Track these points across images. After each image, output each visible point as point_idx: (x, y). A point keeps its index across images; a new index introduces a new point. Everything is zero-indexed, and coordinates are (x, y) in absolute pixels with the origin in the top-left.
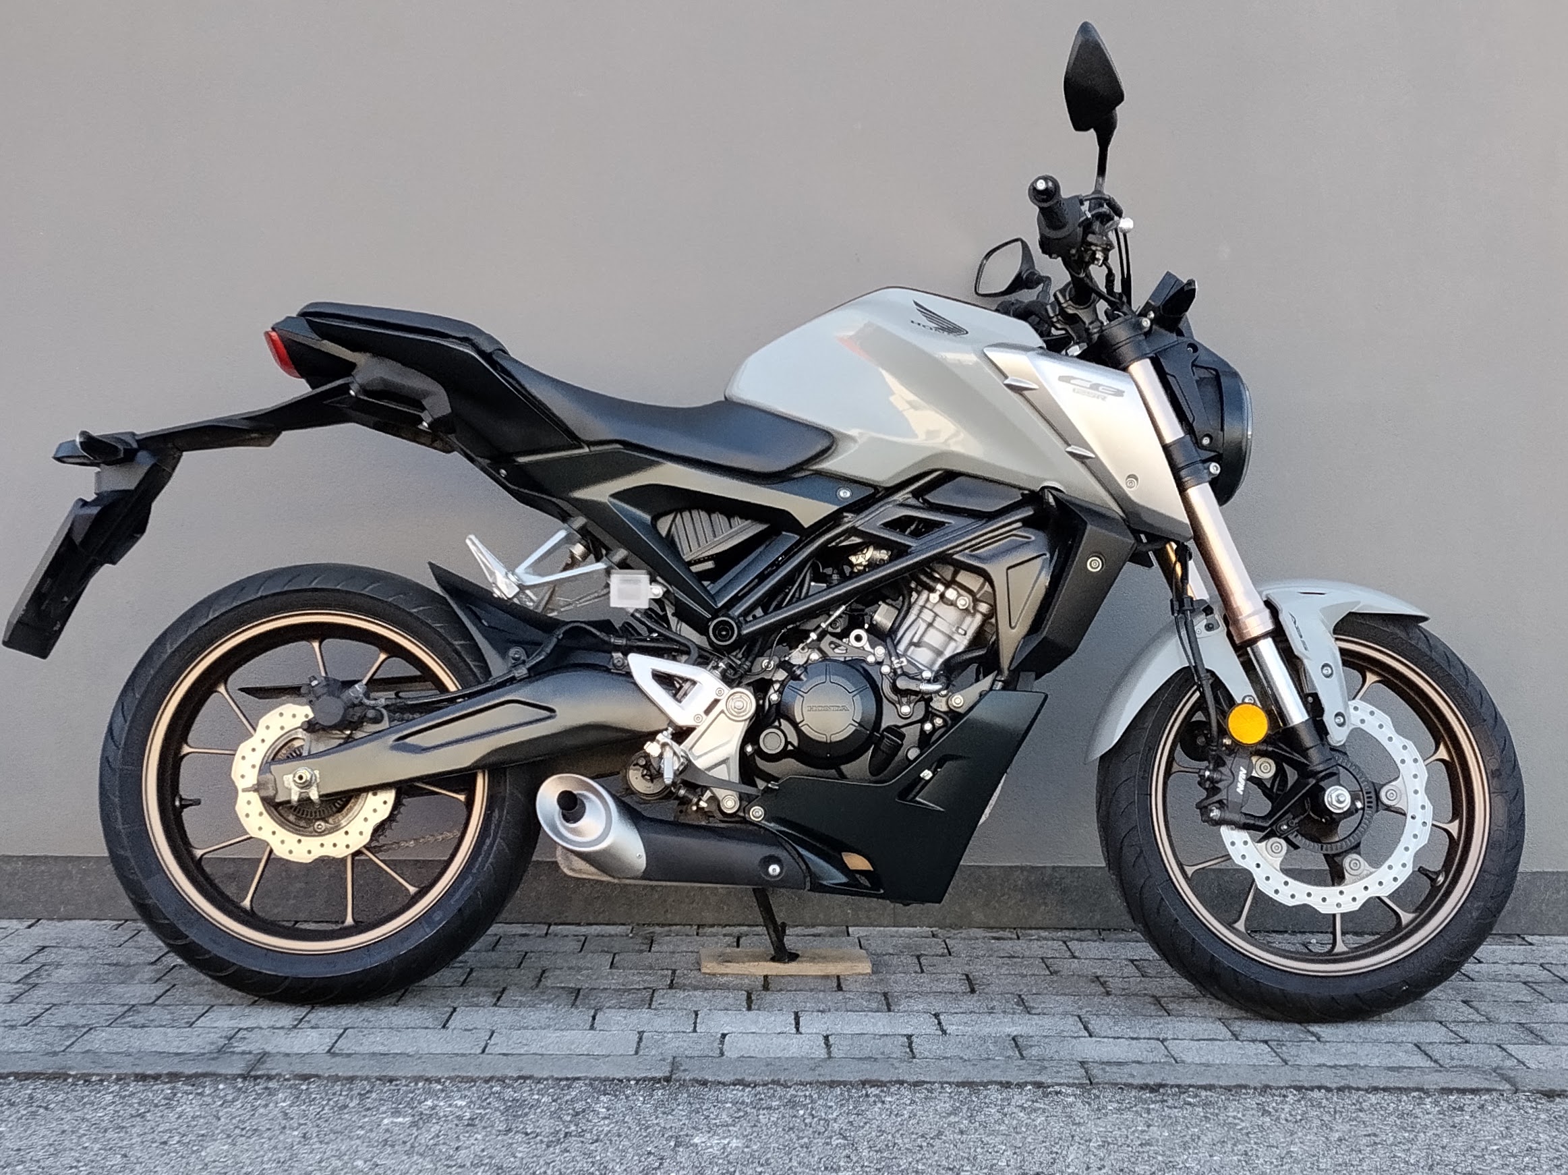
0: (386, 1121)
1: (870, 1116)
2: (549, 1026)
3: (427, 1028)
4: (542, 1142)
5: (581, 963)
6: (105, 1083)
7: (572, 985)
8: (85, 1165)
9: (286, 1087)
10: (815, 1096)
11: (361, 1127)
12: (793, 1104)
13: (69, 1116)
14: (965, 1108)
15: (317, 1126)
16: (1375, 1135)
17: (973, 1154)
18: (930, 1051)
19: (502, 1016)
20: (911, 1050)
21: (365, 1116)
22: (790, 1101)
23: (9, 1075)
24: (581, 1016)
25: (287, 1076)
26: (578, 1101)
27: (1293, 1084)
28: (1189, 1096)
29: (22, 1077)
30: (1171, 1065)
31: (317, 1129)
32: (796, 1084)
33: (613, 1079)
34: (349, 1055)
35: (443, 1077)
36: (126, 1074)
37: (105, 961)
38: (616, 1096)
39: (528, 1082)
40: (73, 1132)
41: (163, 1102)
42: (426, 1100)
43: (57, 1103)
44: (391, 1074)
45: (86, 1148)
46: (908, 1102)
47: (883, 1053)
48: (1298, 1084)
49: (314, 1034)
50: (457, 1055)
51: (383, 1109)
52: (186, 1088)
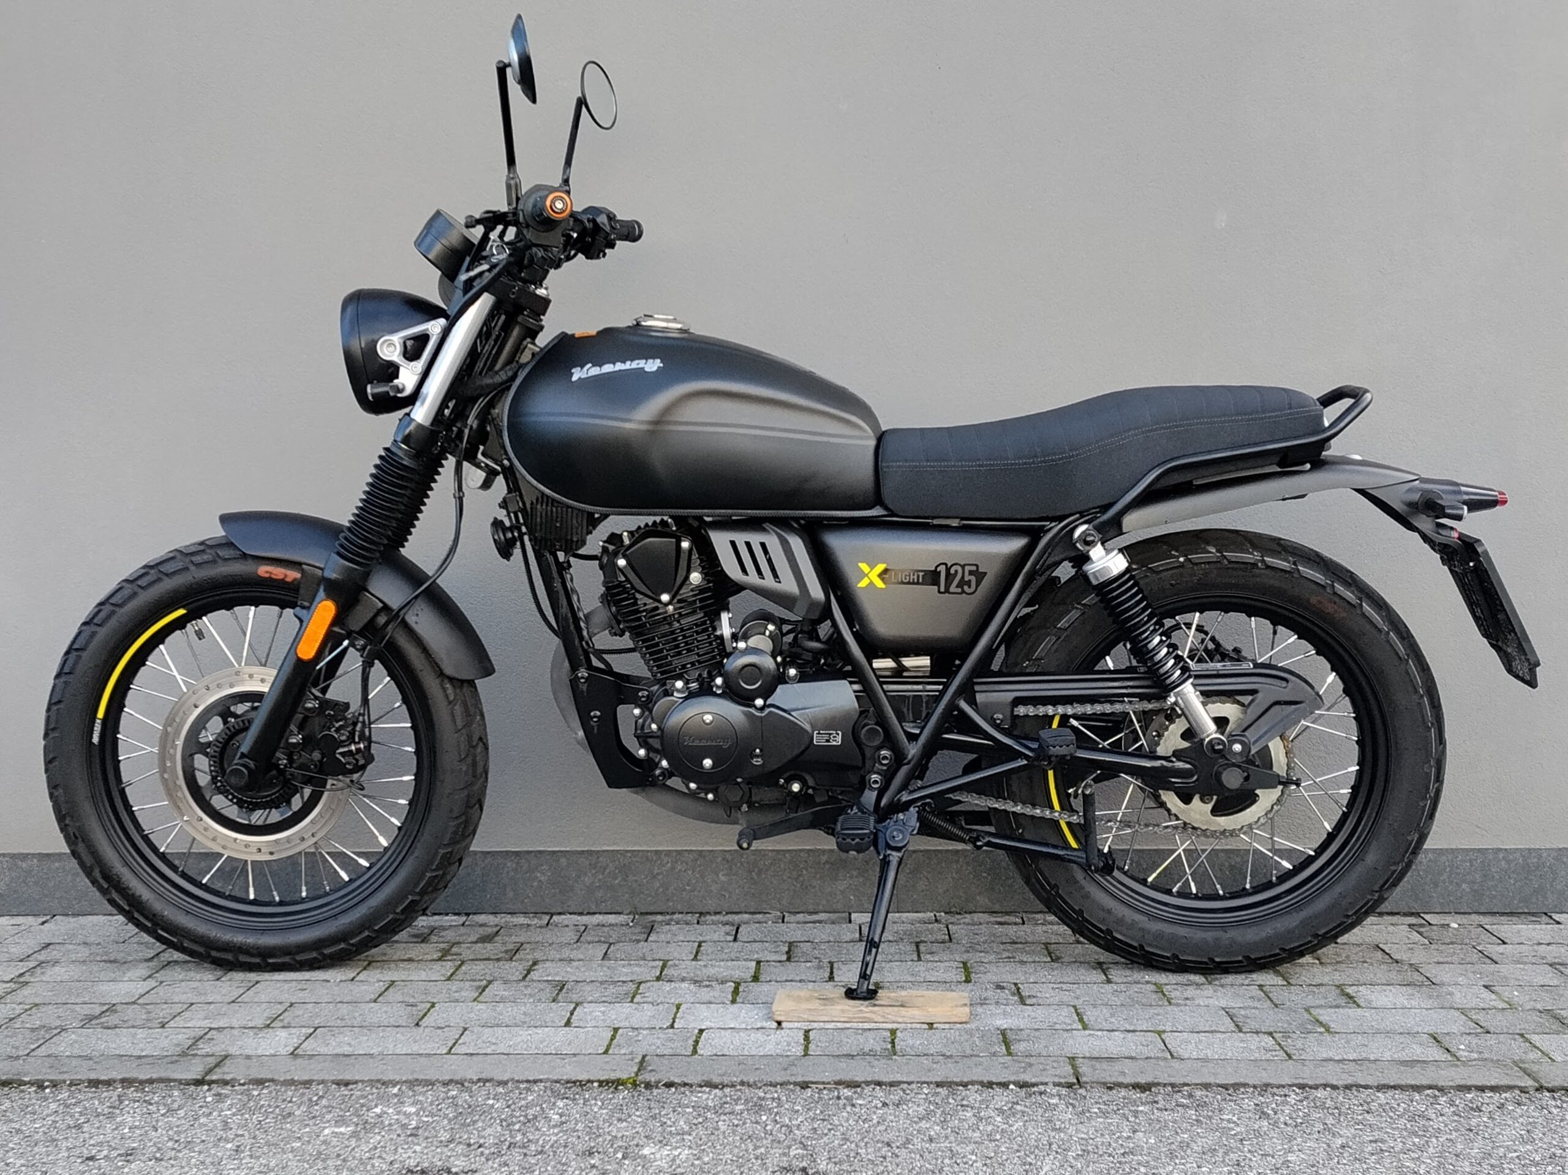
0: (327, 1131)
1: (836, 1123)
2: (524, 1023)
3: (398, 1027)
5: (574, 955)
7: (559, 979)
9: (237, 1094)
10: (783, 1099)
11: (299, 1139)
12: (758, 1108)
14: (939, 1113)
15: (254, 1138)
16: (1383, 1141)
18: (912, 1048)
19: (479, 1014)
20: (893, 1048)
21: (306, 1126)
22: (755, 1106)
24: (561, 1010)
25: (242, 1081)
26: (532, 1107)
28: (1182, 1098)
30: (1166, 1059)
31: (252, 1141)
33: (575, 1083)
34: (312, 1058)
35: (401, 1081)
36: (80, 1080)
38: (574, 1100)
39: (487, 1086)
41: (107, 1111)
42: (376, 1106)
44: (348, 1078)
46: (880, 1105)
47: (862, 1051)
48: (1301, 1081)
49: (284, 1033)
50: (421, 1056)
51: (329, 1118)
52: (134, 1095)
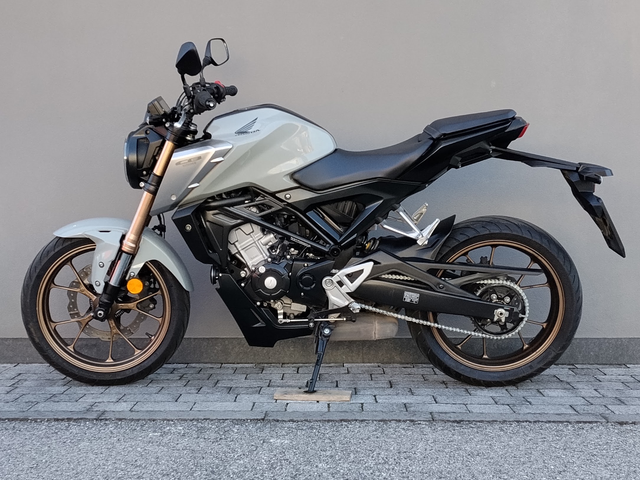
0: (150, 435)
1: (342, 432)
2: (218, 401)
3: (169, 402)
4: (210, 441)
5: (233, 378)
6: (43, 422)
7: (229, 386)
8: (34, 450)
9: (112, 423)
10: (321, 425)
11: (141, 437)
12: (312, 428)
13: (28, 433)
14: (380, 429)
15: (124, 436)
17: (380, 445)
18: (369, 409)
19: (200, 397)
20: (362, 409)
21: (142, 433)
22: (311, 427)
23: (6, 419)
24: (232, 397)
25: (113, 419)
26: (226, 427)
27: (516, 420)
28: (473, 425)
29: (11, 420)
30: (468, 413)
31: (123, 437)
32: (314, 421)
33: (241, 420)
34: (138, 411)
35: (174, 419)
36: (51, 419)
37: (44, 378)
38: (242, 425)
39: (208, 421)
40: (29, 439)
41: (65, 428)
42: (167, 427)
43: (24, 429)
44: (154, 418)
45: (34, 444)
46: (358, 427)
47: (350, 410)
48: (518, 420)
49: (125, 404)
50: (180, 411)
51: (150, 430)
52: (74, 423)
